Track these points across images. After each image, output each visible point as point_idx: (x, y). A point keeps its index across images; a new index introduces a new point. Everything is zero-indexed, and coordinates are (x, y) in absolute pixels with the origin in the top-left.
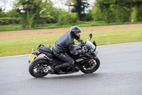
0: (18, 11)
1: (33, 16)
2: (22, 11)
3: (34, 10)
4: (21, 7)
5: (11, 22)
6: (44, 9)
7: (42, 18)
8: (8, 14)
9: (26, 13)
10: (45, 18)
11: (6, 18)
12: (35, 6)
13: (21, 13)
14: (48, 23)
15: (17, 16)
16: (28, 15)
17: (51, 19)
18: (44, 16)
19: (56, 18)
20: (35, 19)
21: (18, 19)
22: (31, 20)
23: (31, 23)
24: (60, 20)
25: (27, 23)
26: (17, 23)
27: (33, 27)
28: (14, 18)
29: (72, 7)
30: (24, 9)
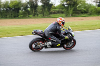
0: (63, 5)
1: (73, 9)
2: (66, 6)
3: (73, 5)
4: (65, 3)
5: (58, 12)
6: (80, 4)
7: (78, 10)
8: (57, 7)
9: (68, 7)
10: (80, 10)
11: (56, 10)
12: (74, 3)
13: (65, 7)
14: (82, 13)
15: (63, 9)
16: (69, 8)
17: (84, 11)
18: (80, 9)
19: (87, 10)
20: (73, 10)
21: (63, 10)
22: (71, 11)
23: (71, 13)
24: (90, 11)
25: (69, 13)
26: (62, 13)
27: (72, 16)
28: (60, 10)
29: (98, 4)
30: (67, 4)
